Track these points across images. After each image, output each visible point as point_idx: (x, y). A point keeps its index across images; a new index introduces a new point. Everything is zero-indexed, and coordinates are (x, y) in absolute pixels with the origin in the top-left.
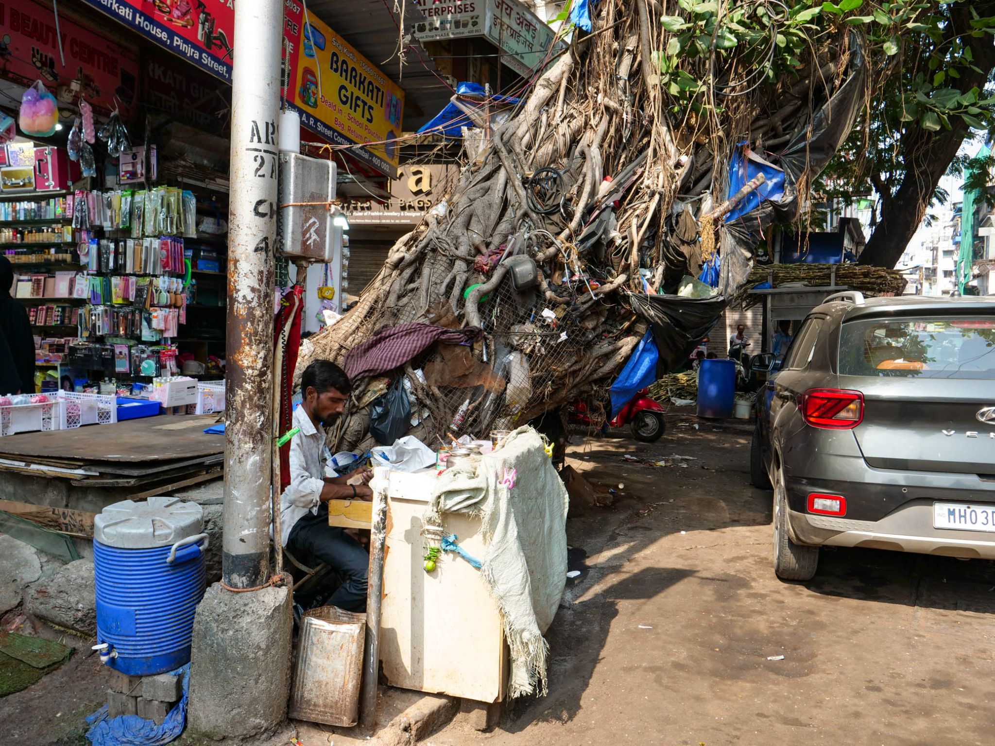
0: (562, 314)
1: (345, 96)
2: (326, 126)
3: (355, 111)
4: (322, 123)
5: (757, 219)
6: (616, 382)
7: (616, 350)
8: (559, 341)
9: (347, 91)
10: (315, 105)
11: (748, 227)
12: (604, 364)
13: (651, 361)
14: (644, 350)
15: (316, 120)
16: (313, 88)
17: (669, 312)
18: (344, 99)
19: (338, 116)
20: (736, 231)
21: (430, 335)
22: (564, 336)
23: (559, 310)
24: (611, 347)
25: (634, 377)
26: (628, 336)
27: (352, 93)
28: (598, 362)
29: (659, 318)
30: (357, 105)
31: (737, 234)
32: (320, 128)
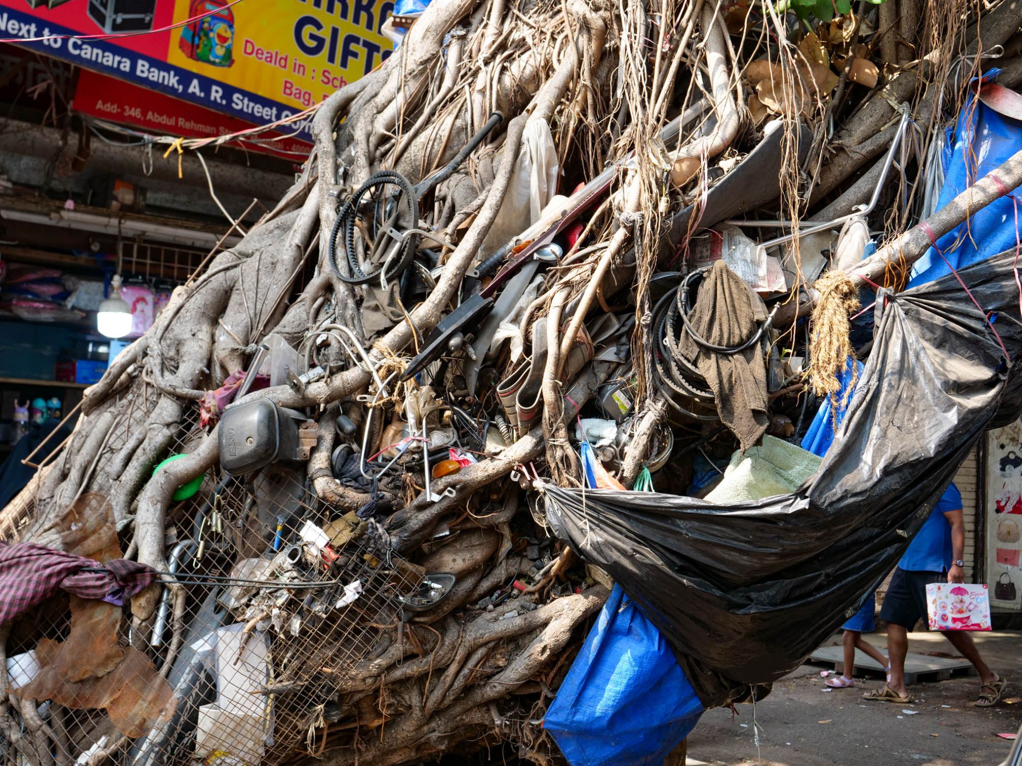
0: (345, 537)
1: (312, 37)
2: (254, 98)
3: (344, 64)
4: (244, 93)
5: (1010, 275)
6: (553, 708)
7: (533, 630)
8: (340, 604)
9: (319, 26)
10: (228, 60)
11: (984, 300)
12: (509, 662)
13: (639, 661)
14: (611, 633)
15: (229, 91)
16: (221, 28)
17: (656, 538)
18: (312, 44)
19: (295, 78)
20: (937, 310)
21: (35, 577)
22: (351, 592)
23: (339, 525)
24: (519, 621)
25: (597, 698)
26: (564, 592)
27: (335, 32)
28: (486, 657)
29: (623, 552)
30: (347, 53)
31: (938, 320)
32: (240, 103)
